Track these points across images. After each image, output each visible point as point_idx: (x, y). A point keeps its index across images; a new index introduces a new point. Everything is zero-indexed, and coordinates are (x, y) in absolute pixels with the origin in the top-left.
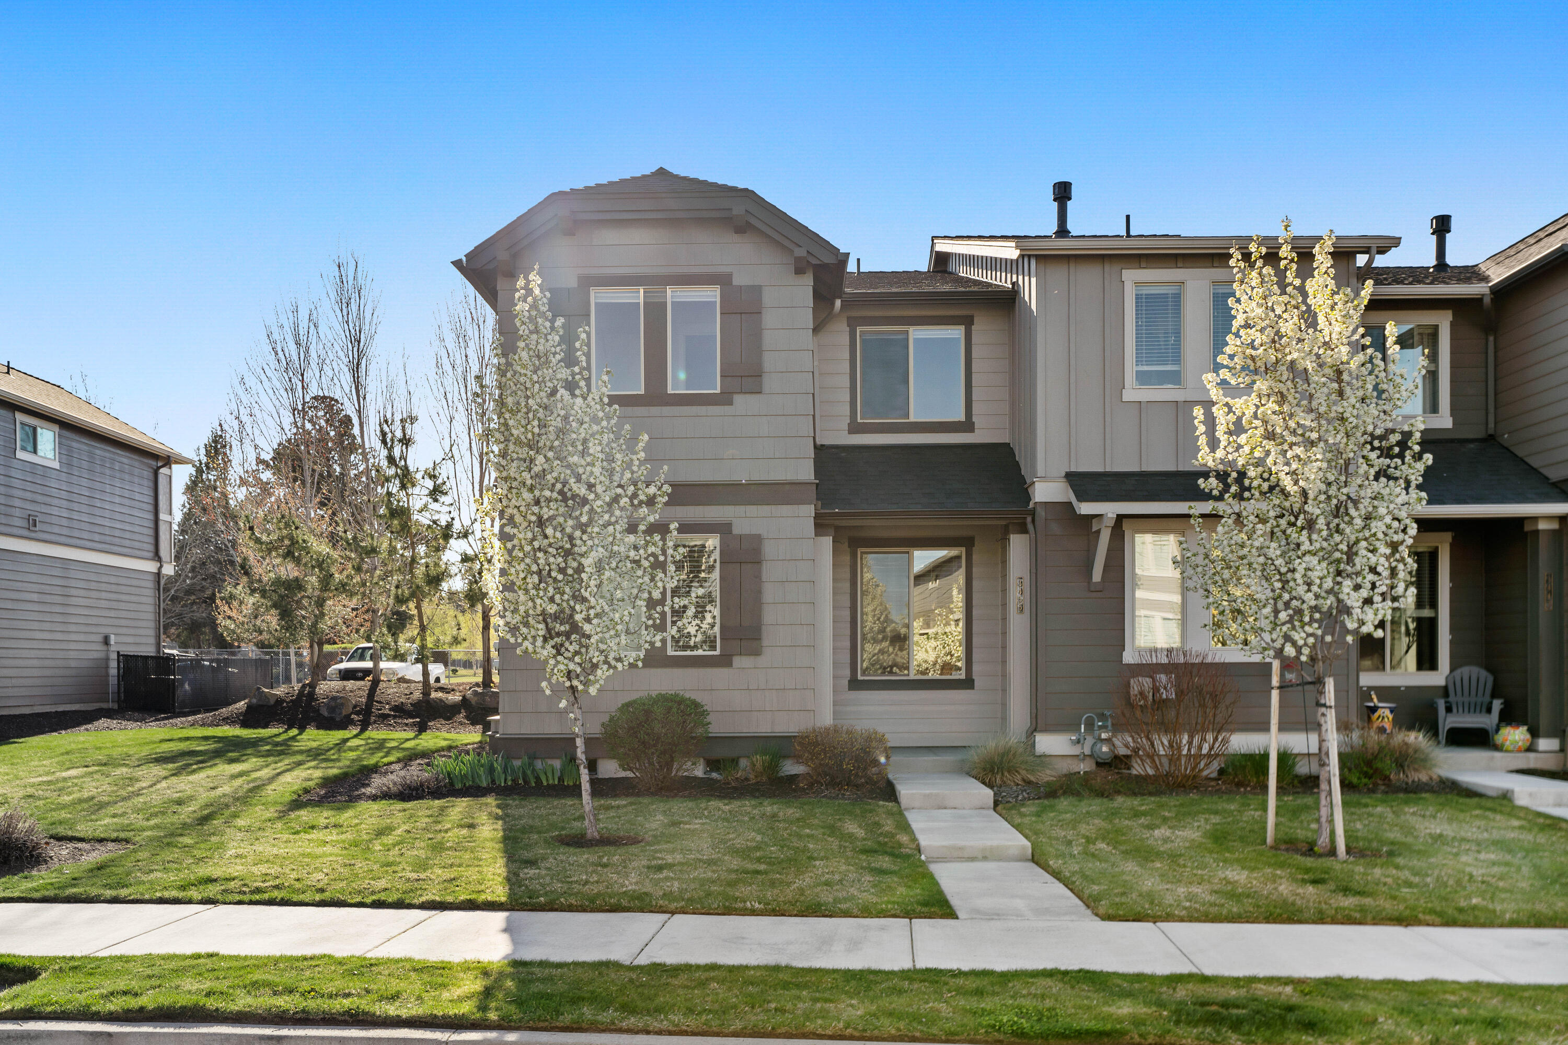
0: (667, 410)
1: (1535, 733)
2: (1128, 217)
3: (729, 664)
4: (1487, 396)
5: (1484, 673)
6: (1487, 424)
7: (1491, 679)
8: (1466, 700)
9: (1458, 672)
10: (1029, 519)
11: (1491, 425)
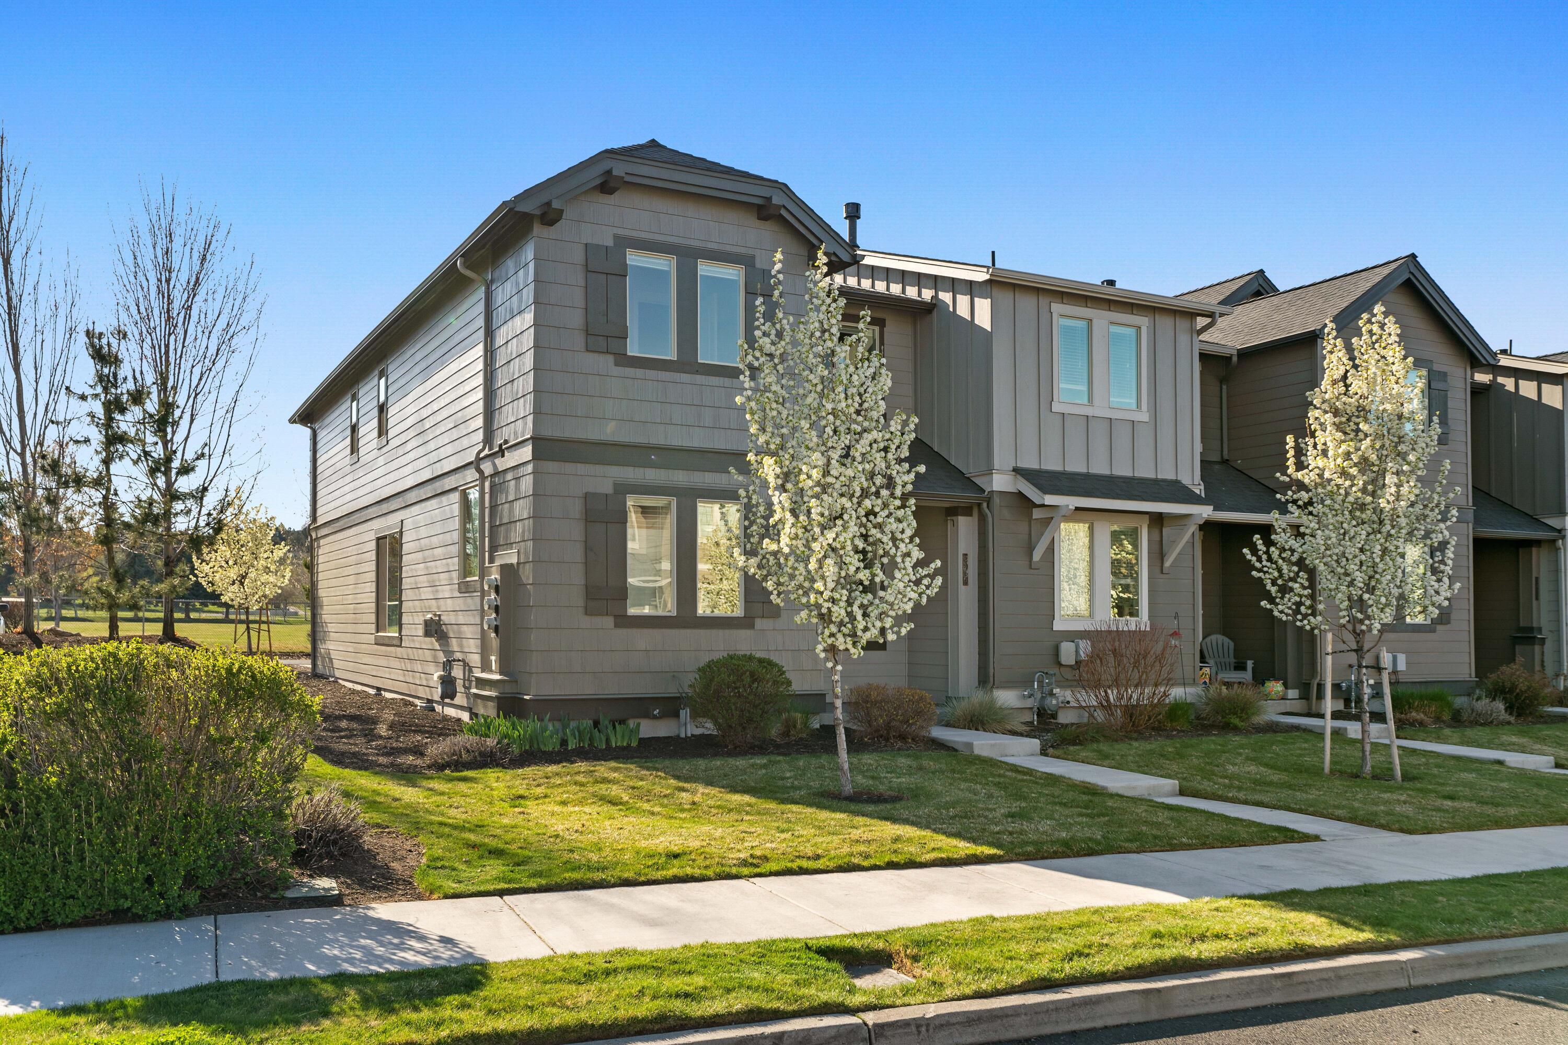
0: (700, 379)
1: (1286, 686)
2: (993, 253)
3: (751, 626)
4: (1222, 430)
5: (1226, 640)
6: (1222, 451)
7: (1232, 644)
8: (1223, 660)
9: (1208, 639)
10: (985, 505)
11: (1225, 452)
